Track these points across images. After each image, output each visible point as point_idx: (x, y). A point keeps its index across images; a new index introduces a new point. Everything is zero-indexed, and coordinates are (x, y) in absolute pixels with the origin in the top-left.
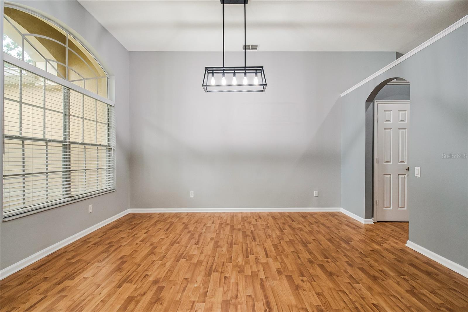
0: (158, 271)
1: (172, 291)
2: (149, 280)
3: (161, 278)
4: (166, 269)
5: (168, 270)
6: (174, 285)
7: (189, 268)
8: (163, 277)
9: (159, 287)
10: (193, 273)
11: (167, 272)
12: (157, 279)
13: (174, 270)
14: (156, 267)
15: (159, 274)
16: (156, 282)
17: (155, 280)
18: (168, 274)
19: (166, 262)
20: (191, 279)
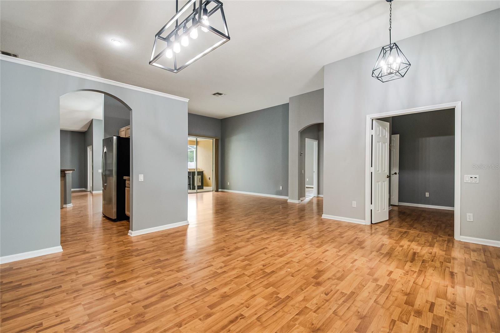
0: (314, 295)
1: (307, 273)
2: (325, 289)
3: (313, 286)
4: (304, 293)
5: (303, 290)
6: (304, 276)
7: (283, 284)
8: (311, 286)
9: (317, 279)
10: (282, 279)
11: (305, 289)
12: (317, 286)
13: (298, 288)
14: (315, 301)
15: (313, 291)
16: (318, 284)
17: (319, 286)
18: (305, 286)
19: (301, 301)
20: (289, 274)
